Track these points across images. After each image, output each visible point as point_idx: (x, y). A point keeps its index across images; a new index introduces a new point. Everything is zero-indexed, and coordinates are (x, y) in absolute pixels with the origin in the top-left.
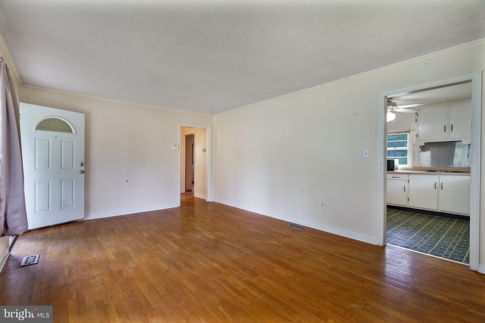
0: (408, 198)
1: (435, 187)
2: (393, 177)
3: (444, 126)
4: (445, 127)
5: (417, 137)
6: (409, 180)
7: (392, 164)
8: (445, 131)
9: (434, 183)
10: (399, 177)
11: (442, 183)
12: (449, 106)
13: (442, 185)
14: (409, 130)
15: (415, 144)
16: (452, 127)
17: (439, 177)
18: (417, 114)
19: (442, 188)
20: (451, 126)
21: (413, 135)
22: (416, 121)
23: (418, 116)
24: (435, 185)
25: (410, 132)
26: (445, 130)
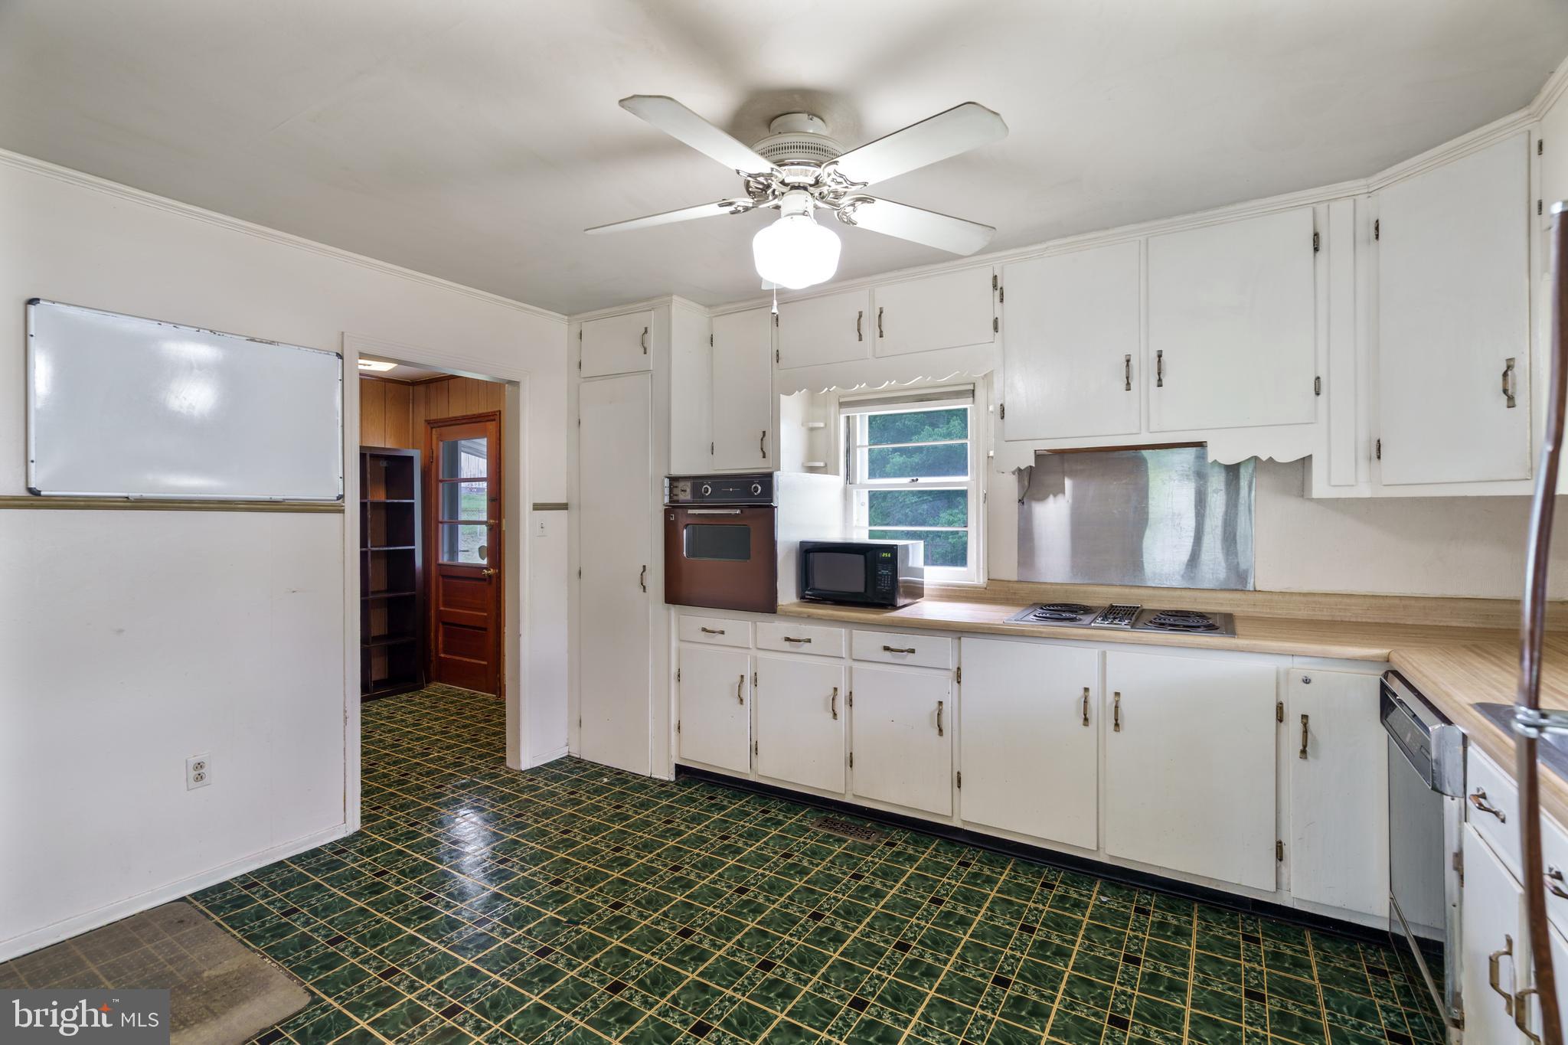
0: (958, 773)
1: (1085, 715)
2: (887, 649)
3: (1124, 360)
4: (1128, 361)
5: (1003, 417)
6: (959, 669)
7: (885, 572)
8: (1128, 387)
9: (1081, 692)
10: (912, 651)
11: (1117, 694)
12: (1147, 240)
13: (1116, 707)
14: (970, 384)
15: (992, 457)
16: (1159, 361)
17: (1104, 654)
18: (998, 292)
19: (1117, 725)
20: (1155, 355)
21: (988, 408)
22: (996, 329)
23: (1002, 300)
24: (1085, 702)
25: (977, 393)
26: (1127, 378)
